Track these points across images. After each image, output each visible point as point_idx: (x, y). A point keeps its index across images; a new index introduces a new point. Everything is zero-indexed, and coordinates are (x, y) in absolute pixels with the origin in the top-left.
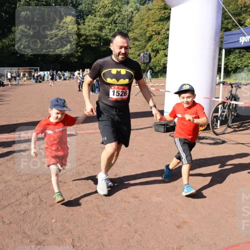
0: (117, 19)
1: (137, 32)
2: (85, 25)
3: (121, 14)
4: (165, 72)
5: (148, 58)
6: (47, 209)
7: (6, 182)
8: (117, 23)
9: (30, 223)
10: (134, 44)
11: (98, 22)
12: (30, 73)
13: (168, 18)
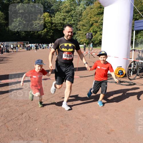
0: (73, 14)
1: (85, 21)
2: (55, 17)
3: (76, 11)
4: (101, 44)
5: (91, 36)
6: (33, 123)
7: (10, 107)
8: (73, 17)
9: (23, 130)
10: (83, 28)
11: (62, 16)
12: (24, 45)
13: (102, 13)
